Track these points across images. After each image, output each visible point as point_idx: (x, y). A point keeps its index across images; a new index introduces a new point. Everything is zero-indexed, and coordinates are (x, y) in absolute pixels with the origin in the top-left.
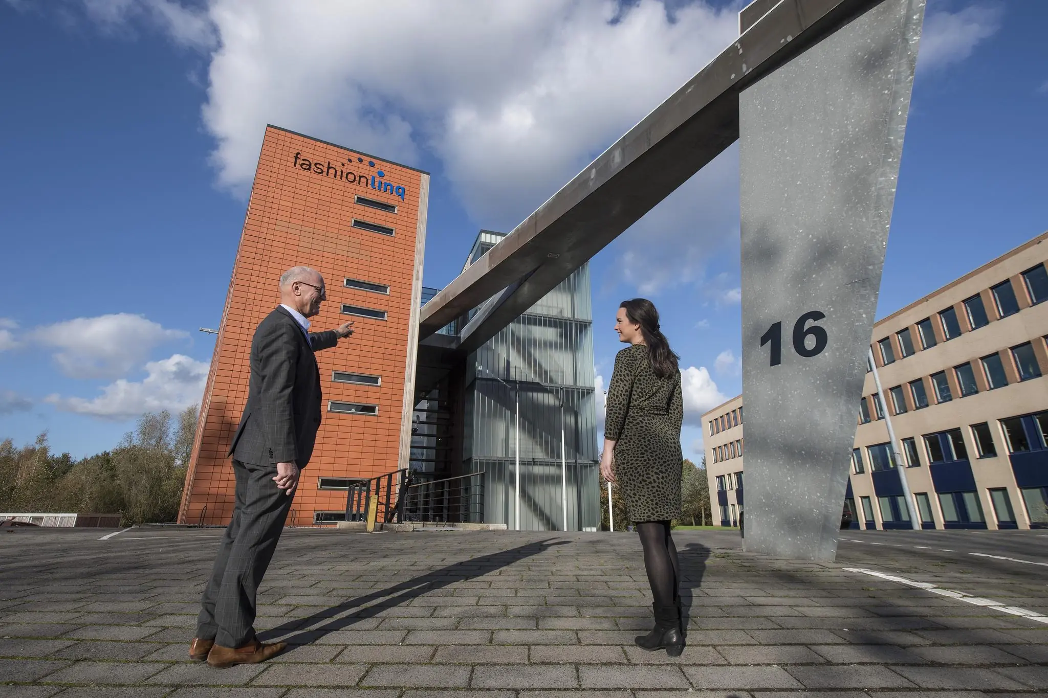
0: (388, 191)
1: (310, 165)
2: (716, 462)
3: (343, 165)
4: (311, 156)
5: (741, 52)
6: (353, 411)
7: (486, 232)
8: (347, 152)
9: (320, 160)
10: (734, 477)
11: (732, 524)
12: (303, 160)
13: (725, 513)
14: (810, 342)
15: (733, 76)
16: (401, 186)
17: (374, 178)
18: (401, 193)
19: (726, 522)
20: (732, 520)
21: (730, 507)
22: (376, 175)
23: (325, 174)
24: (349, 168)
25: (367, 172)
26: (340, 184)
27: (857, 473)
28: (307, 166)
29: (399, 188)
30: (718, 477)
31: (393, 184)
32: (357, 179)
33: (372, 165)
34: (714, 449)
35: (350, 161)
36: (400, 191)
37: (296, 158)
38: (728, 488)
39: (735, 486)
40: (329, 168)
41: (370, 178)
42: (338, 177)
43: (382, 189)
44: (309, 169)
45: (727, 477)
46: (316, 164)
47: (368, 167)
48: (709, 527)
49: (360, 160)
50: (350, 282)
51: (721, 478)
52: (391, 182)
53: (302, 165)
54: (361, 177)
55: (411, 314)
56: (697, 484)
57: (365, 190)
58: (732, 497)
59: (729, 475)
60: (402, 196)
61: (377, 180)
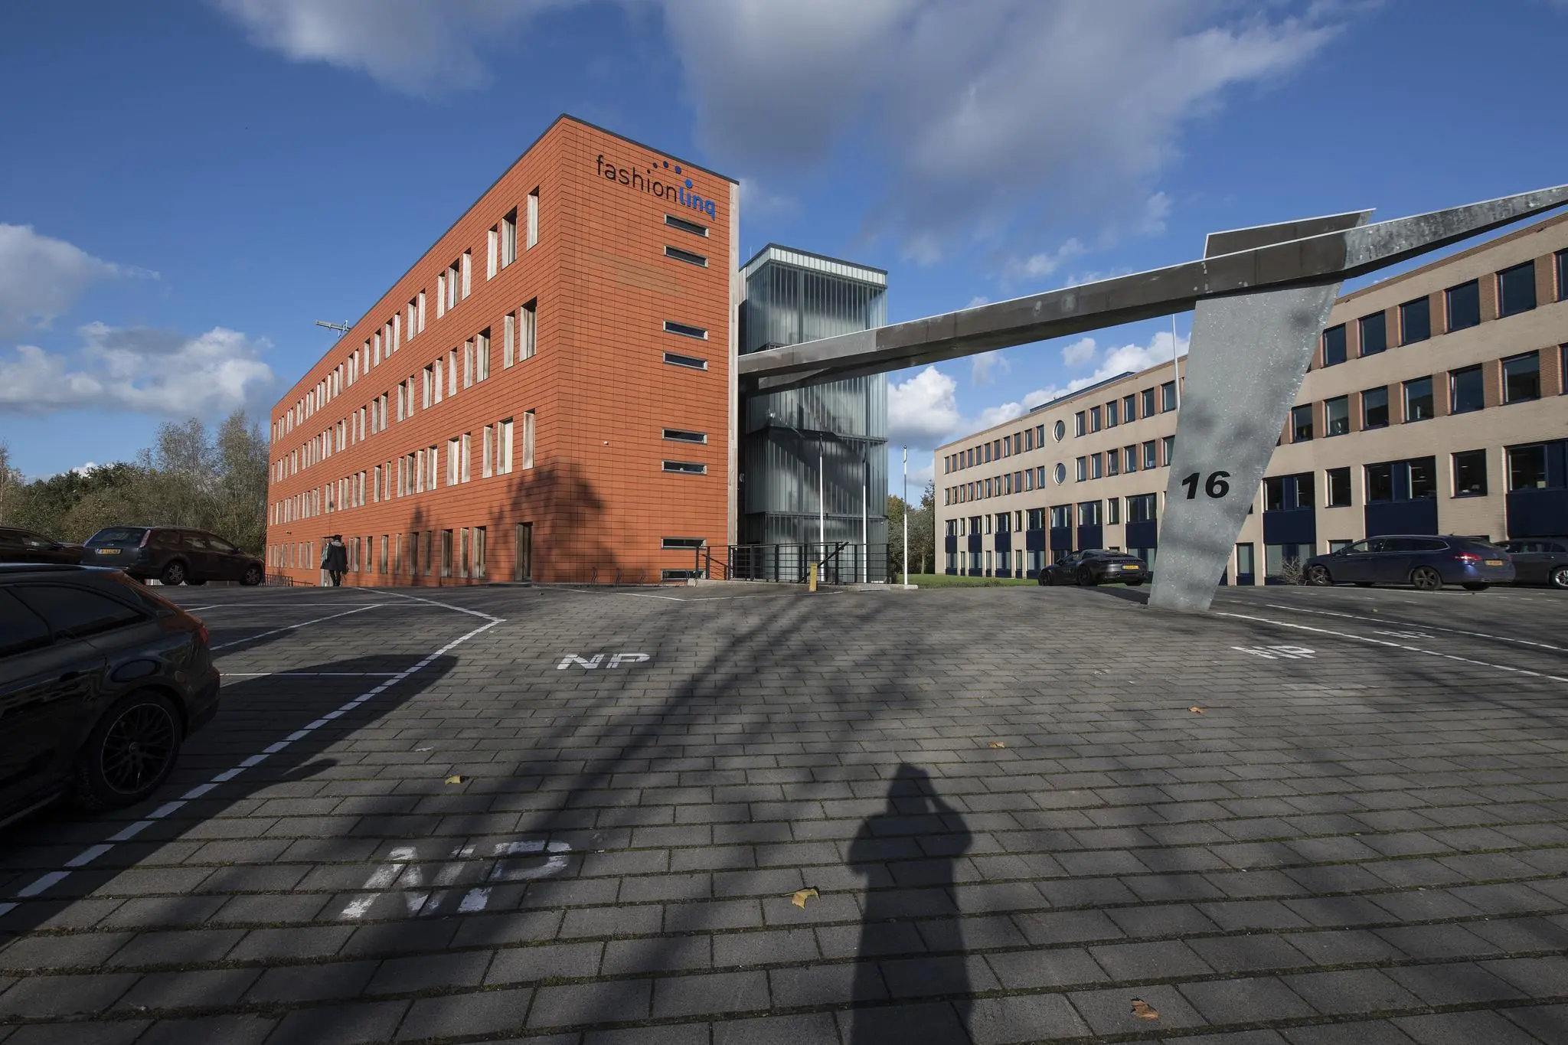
0: (698, 208)
1: (614, 173)
2: (948, 503)
3: (649, 172)
4: (614, 159)
5: (1205, 272)
6: (682, 469)
7: (776, 247)
8: (651, 153)
9: (625, 165)
10: (968, 523)
11: (959, 572)
12: (608, 165)
13: (952, 561)
14: (1217, 489)
15: (1196, 289)
16: (712, 200)
17: (682, 189)
18: (711, 209)
19: (951, 570)
20: (959, 568)
21: (959, 554)
22: (683, 185)
23: (631, 184)
24: (656, 176)
25: (674, 181)
26: (648, 198)
27: (1111, 523)
28: (612, 174)
29: (708, 203)
30: (947, 521)
31: (705, 199)
32: (665, 190)
33: (678, 171)
34: (947, 490)
35: (655, 166)
36: (710, 207)
37: (599, 162)
38: (959, 533)
39: (968, 532)
40: (635, 176)
41: (677, 189)
42: (645, 189)
43: (692, 206)
44: (614, 178)
45: (959, 521)
46: (621, 171)
47: (675, 175)
48: (929, 576)
49: (666, 165)
50: (671, 326)
51: (951, 523)
52: (700, 196)
53: (606, 172)
54: (668, 188)
55: (730, 364)
56: (921, 527)
57: (673, 206)
58: (963, 544)
59: (963, 519)
60: (711, 213)
61: (685, 191)
